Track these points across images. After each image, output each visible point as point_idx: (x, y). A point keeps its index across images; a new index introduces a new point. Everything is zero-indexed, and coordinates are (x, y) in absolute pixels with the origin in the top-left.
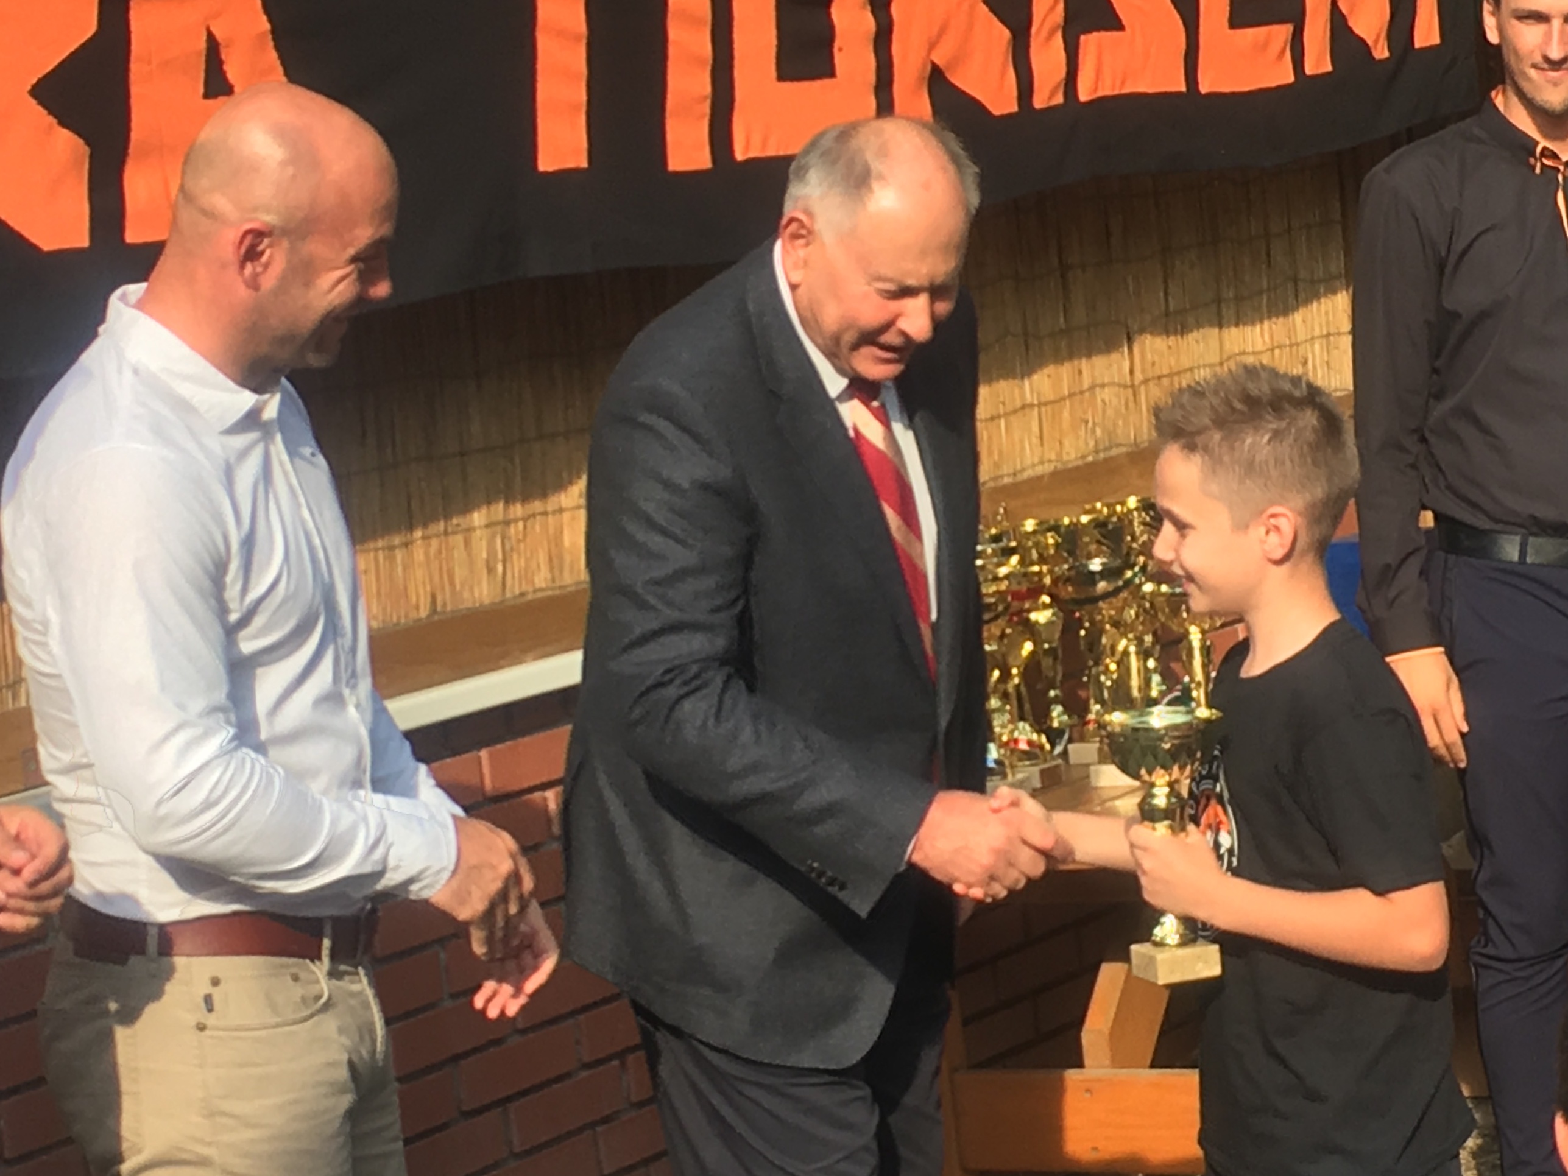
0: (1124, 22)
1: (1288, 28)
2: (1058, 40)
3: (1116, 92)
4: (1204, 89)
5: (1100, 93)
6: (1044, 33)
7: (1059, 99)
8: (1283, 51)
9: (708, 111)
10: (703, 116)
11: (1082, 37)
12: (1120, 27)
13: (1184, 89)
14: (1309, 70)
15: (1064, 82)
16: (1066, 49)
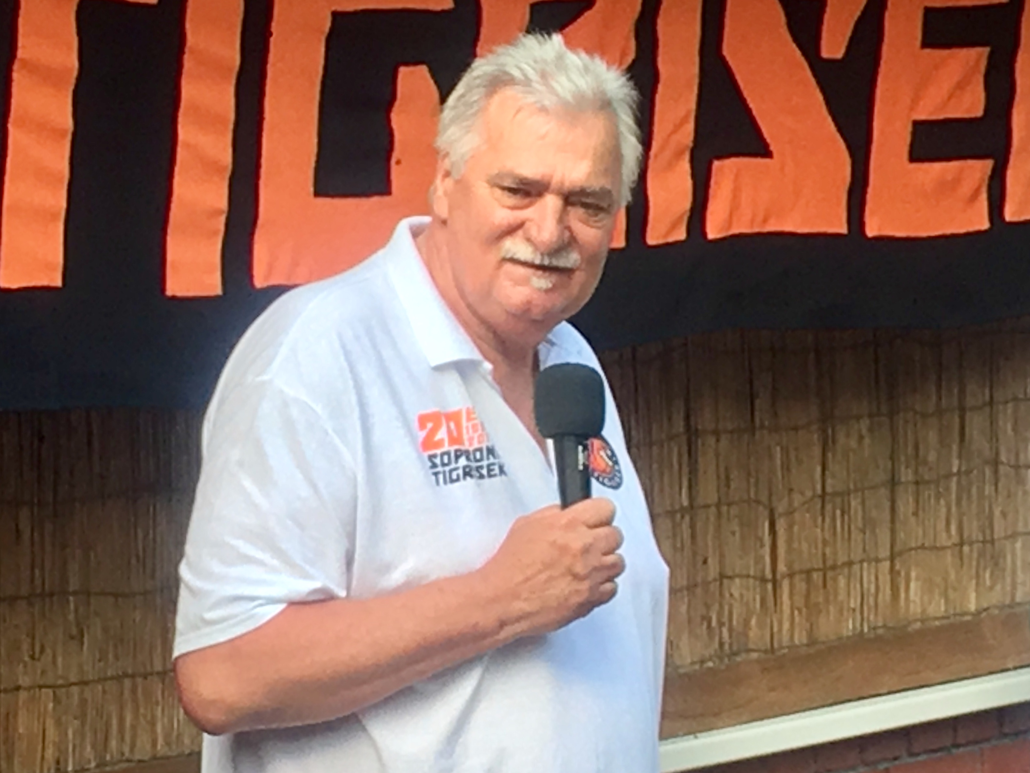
0: (772, 148)
1: (989, 164)
2: (685, 166)
3: (756, 230)
4: (871, 232)
5: (735, 230)
6: (668, 154)
7: (681, 235)
8: (977, 192)
9: (222, 227)
10: (216, 233)
11: (716, 164)
12: (766, 153)
13: (843, 229)
14: (1009, 216)
15: (688, 214)
16: (693, 176)
